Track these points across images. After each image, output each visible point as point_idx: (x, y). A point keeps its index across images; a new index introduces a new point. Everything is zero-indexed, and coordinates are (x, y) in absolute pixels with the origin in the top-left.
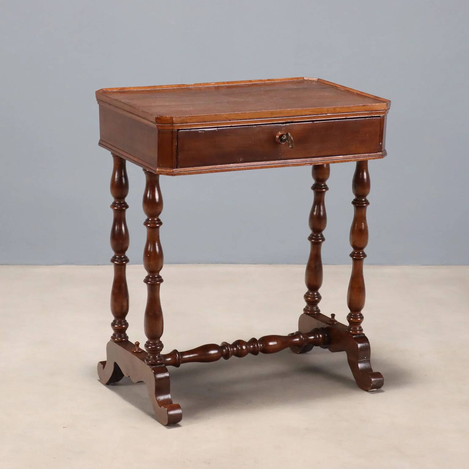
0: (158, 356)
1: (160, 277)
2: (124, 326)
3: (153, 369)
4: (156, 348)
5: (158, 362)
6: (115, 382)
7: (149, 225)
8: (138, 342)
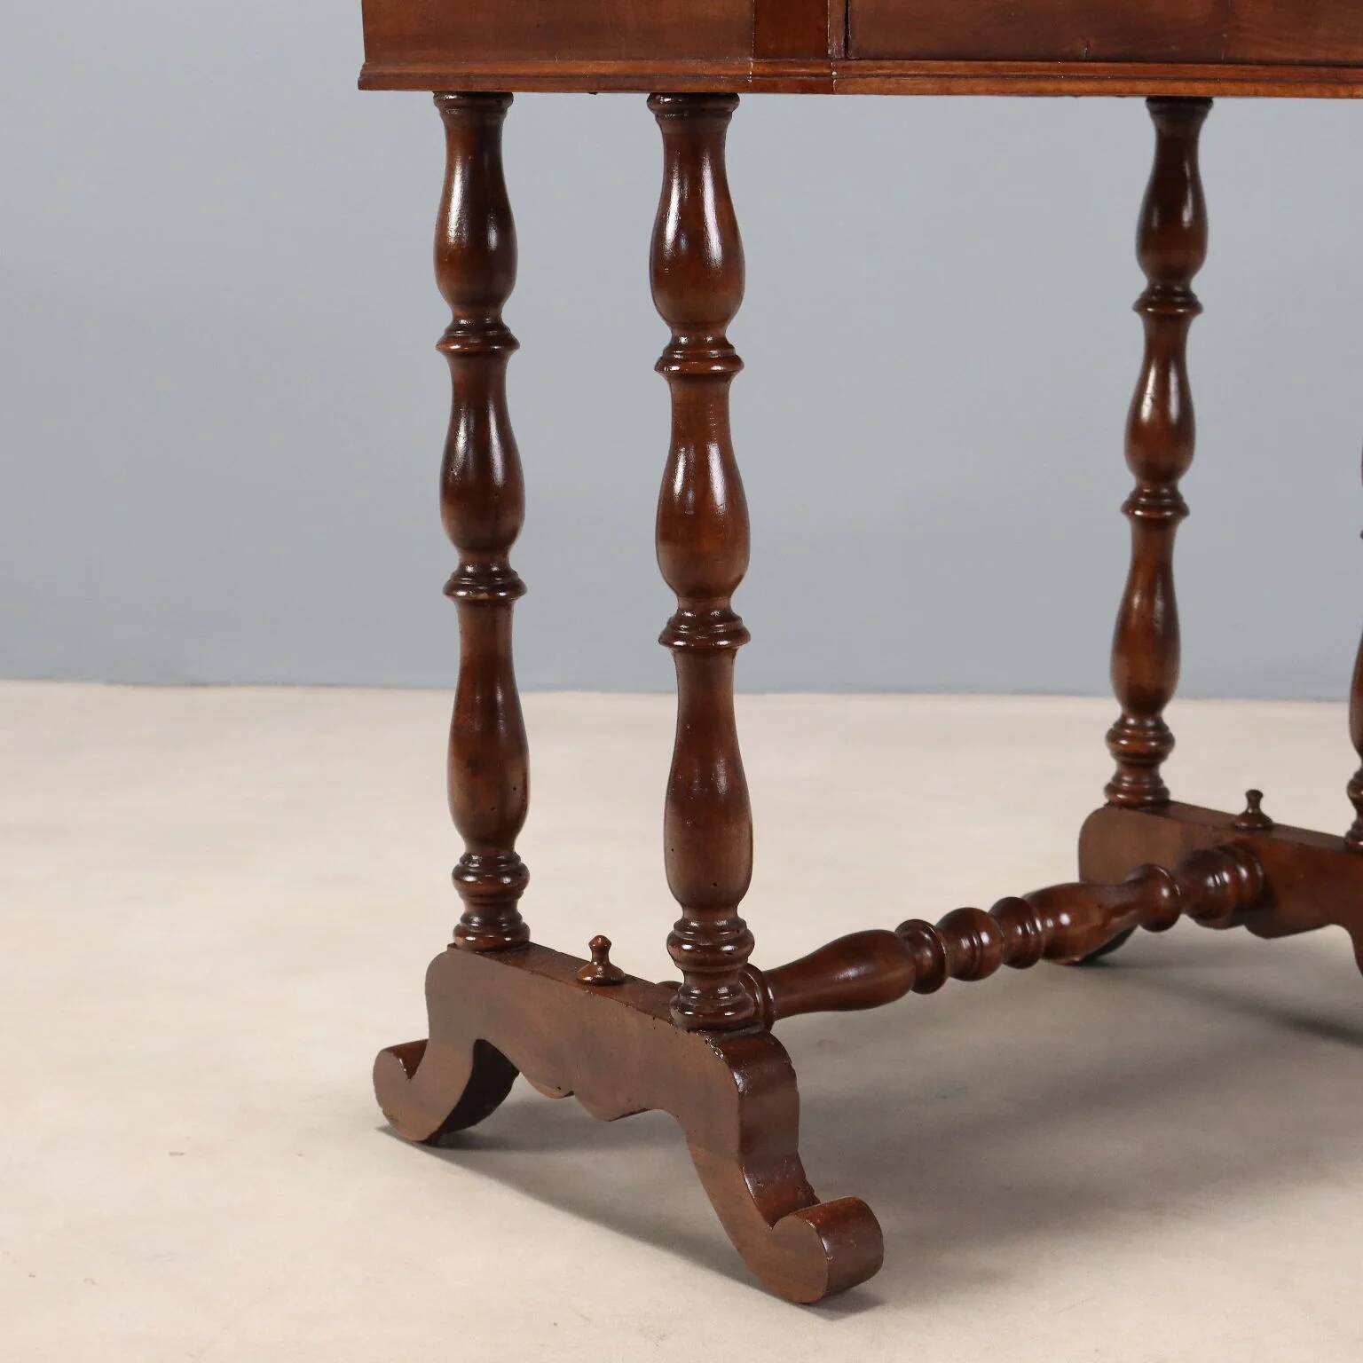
0: (729, 988)
1: (729, 617)
2: (507, 880)
3: (722, 1045)
4: (715, 949)
5: (728, 1014)
6: (464, 1128)
7: (675, 368)
8: (604, 938)
